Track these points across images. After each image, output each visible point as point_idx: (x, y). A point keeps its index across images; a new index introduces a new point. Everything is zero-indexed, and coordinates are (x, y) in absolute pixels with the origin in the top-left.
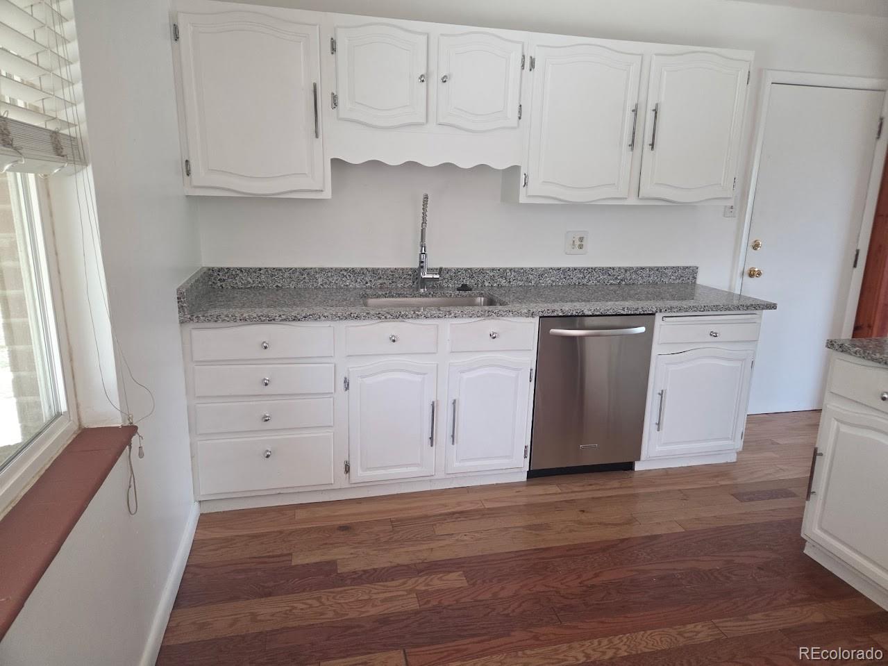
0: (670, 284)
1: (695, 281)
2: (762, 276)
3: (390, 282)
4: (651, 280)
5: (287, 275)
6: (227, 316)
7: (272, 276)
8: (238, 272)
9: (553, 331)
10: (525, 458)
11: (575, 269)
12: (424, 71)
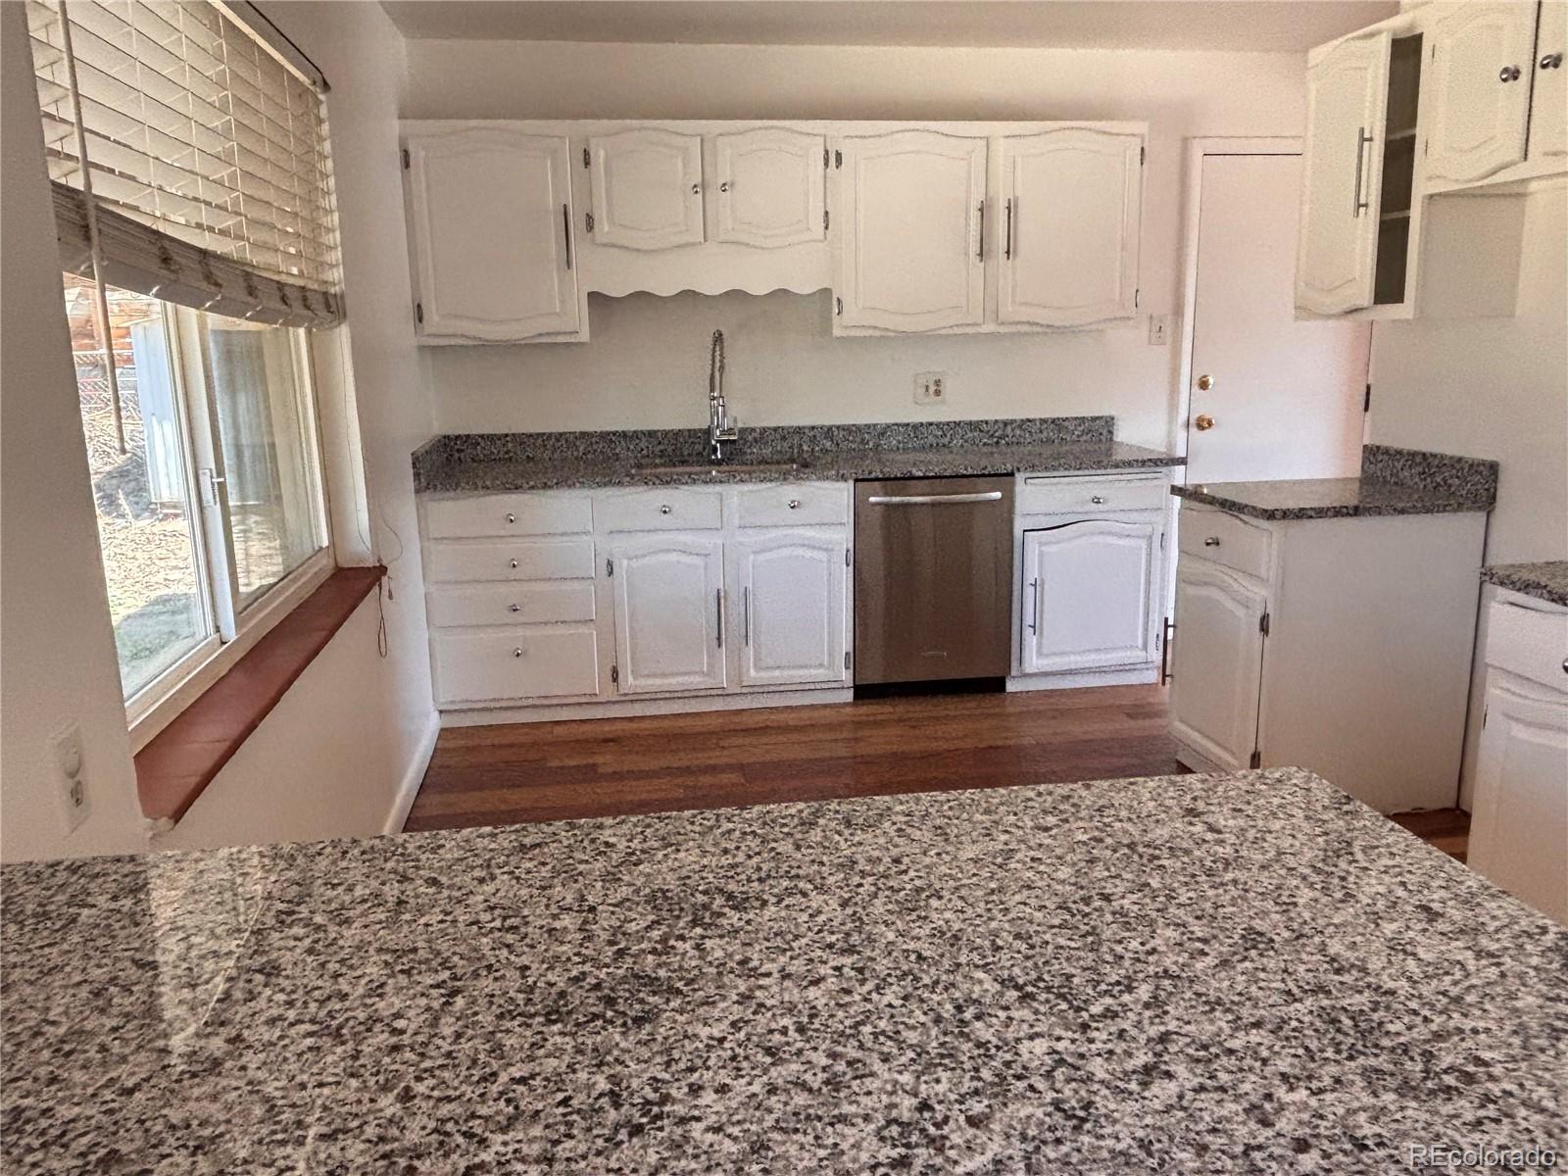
0: (1074, 442)
1: (1112, 437)
2: (1215, 426)
3: (673, 447)
4: (1043, 437)
7: (521, 443)
9: (873, 499)
10: (847, 668)
11: (931, 424)
12: (698, 180)
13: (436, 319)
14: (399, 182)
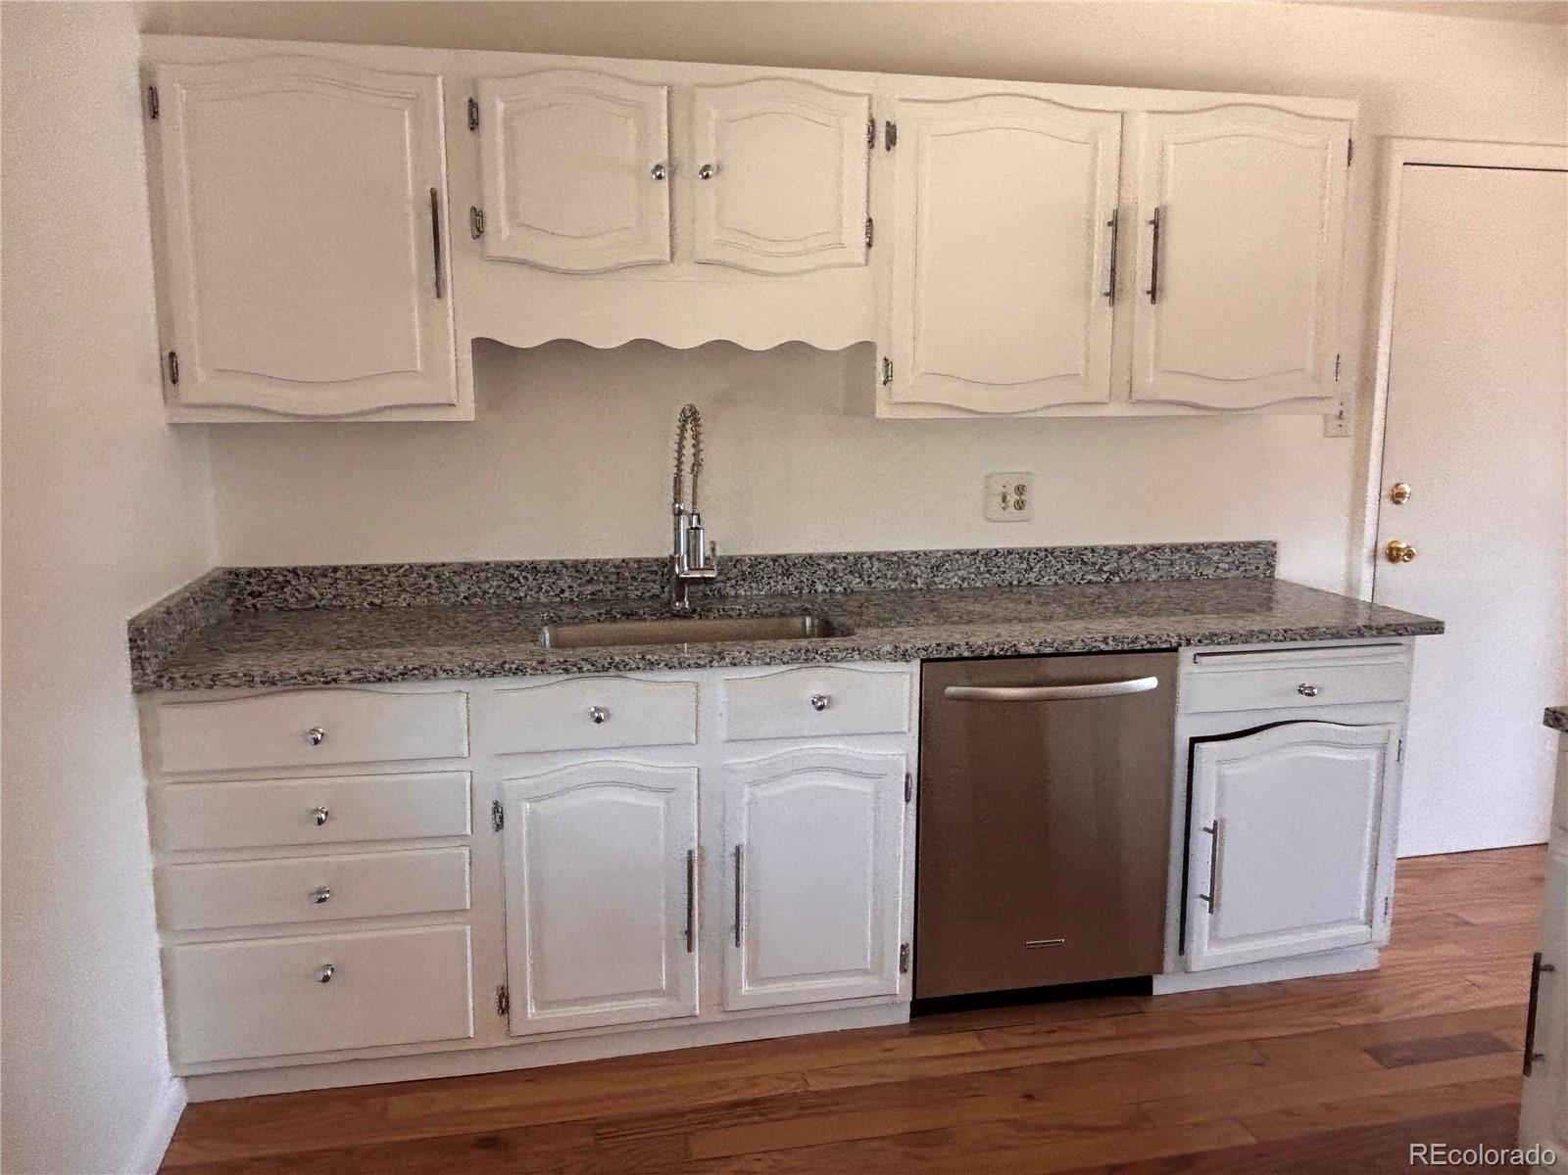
0: (1219, 579)
1: (1272, 572)
2: (1415, 558)
3: (613, 588)
4: (1176, 570)
5: (392, 577)
6: (234, 676)
7: (361, 582)
8: (290, 576)
9: (951, 690)
10: (903, 970)
11: (1010, 552)
12: (663, 157)
13: (201, 376)
14: (140, 141)
